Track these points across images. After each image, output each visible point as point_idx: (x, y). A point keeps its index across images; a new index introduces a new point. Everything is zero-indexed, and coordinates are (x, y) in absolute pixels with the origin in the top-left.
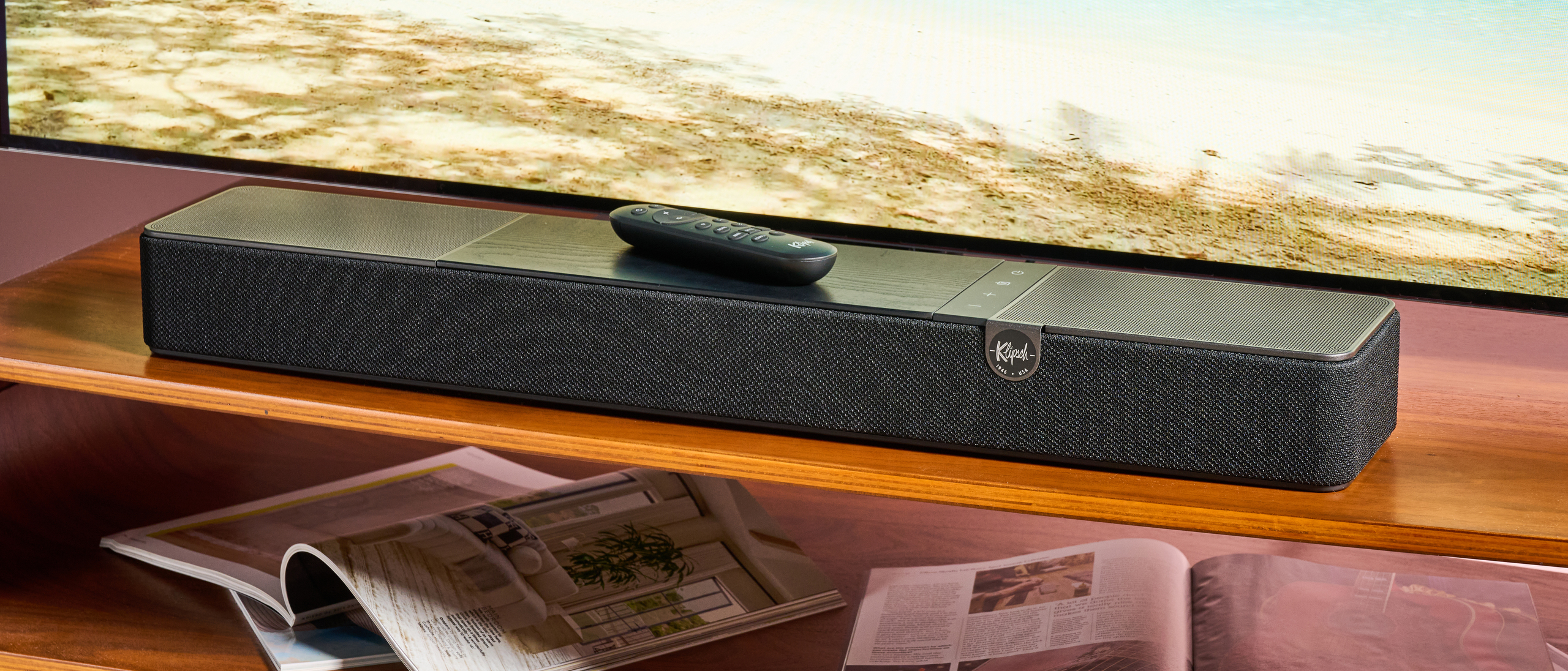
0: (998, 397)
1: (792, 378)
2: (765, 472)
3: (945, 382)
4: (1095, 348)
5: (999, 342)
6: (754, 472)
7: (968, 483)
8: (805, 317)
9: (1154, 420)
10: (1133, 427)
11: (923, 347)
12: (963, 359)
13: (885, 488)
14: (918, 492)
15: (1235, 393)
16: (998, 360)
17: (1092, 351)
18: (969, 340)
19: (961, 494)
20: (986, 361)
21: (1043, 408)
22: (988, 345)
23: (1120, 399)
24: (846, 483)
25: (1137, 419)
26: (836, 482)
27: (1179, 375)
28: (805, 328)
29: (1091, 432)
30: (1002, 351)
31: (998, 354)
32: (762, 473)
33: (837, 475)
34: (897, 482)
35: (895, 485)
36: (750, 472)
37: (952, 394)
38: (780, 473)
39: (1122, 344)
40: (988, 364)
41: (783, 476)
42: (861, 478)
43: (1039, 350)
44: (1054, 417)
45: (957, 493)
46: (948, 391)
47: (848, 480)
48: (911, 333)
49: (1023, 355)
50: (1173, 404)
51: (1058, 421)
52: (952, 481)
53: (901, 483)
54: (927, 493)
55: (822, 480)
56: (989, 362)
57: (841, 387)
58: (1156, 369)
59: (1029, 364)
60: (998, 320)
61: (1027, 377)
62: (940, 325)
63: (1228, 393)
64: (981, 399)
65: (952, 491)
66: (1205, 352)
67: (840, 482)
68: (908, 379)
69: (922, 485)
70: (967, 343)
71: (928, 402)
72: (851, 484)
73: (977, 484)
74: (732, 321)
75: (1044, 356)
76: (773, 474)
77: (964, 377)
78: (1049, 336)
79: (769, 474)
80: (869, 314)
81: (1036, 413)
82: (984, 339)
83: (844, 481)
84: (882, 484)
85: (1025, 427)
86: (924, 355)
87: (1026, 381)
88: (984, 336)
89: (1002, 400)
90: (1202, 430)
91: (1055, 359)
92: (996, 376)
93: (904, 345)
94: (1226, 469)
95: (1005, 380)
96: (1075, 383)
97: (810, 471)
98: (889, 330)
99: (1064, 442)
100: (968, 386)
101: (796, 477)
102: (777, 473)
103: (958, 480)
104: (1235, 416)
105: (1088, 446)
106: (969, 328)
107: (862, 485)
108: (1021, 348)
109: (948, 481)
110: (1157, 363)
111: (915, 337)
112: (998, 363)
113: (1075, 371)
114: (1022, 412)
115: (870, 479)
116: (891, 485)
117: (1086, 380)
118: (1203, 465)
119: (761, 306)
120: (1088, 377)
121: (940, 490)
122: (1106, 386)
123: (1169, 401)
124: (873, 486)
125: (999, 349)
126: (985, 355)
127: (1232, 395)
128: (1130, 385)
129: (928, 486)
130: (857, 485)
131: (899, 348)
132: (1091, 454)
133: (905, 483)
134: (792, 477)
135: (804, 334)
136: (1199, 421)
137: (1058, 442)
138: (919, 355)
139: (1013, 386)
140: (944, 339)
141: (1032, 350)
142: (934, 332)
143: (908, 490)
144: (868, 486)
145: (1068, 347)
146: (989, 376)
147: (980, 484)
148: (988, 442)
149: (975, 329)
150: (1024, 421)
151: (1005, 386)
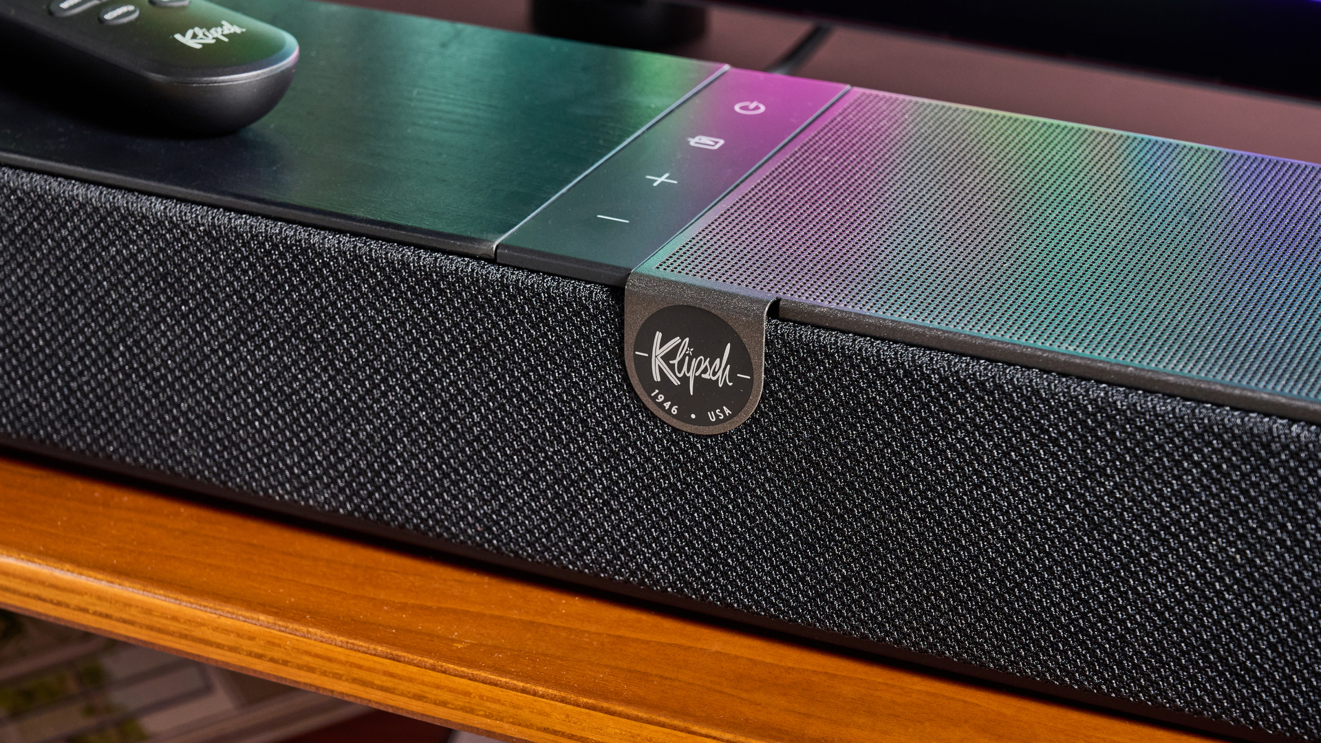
0: (657, 468)
1: (172, 371)
2: (91, 608)
3: (526, 419)
4: (908, 374)
5: (659, 335)
6: (67, 606)
7: (563, 700)
8: (193, 230)
9: (1057, 570)
10: (1000, 583)
11: (472, 328)
12: (570, 366)
13: (364, 683)
14: (444, 704)
15: (1283, 527)
16: (657, 378)
17: (899, 380)
18: (583, 322)
19: (546, 725)
20: (626, 378)
21: (769, 507)
22: (630, 337)
23: (968, 508)
24: (272, 660)
25: (1011, 564)
26: (250, 654)
27: (1130, 465)
28: (194, 256)
29: (892, 579)
30: (667, 357)
31: (657, 363)
32: (85, 611)
33: (252, 638)
34: (392, 675)
35: (389, 682)
36: (59, 604)
37: (542, 450)
38: (125, 616)
39: (979, 367)
40: (630, 385)
41: (132, 623)
42: (308, 653)
43: (760, 364)
44: (796, 533)
45: (537, 720)
46: (534, 441)
47: (277, 654)
48: (441, 292)
49: (719, 371)
50: (1109, 536)
51: (805, 542)
52: (524, 691)
53: (401, 678)
54: (463, 709)
55: (219, 646)
56: (635, 381)
57: (281, 403)
58: (1070, 442)
59: (735, 395)
60: (661, 273)
61: (729, 427)
62: (513, 276)
63: (1262, 525)
64: (615, 469)
65: (525, 714)
66: (1205, 410)
67: (260, 656)
68: (437, 402)
69: (451, 690)
70: (578, 329)
71: (485, 461)
72: (285, 663)
73: (586, 706)
74: (30, 225)
75: (775, 379)
76: (107, 616)
77: (574, 412)
78: (785, 328)
79: (100, 615)
80: (343, 232)
81: (752, 519)
82: (622, 323)
83: (269, 654)
84: (357, 673)
85: (722, 547)
86: (474, 348)
87: (727, 436)
88: (621, 315)
89: (665, 477)
90: (1186, 611)
91: (800, 390)
92: (652, 417)
93: (425, 319)
94: (1244, 714)
95: (675, 430)
96: (851, 455)
97: (189, 621)
98: (389, 278)
99: (822, 596)
100: (583, 435)
101: (160, 631)
102: (117, 614)
103: (540, 689)
104: (1279, 587)
105: (883, 614)
106: (583, 289)
107: (311, 670)
108: (715, 354)
109: (515, 689)
110: (1073, 429)
111: (450, 301)
112: (657, 385)
113: (853, 427)
114: (716, 513)
115: (330, 660)
116: (379, 680)
117: (880, 452)
118: (1180, 696)
119: (94, 192)
120: (888, 445)
121: (497, 706)
122: (932, 473)
123: (1098, 527)
124: (338, 677)
125: (658, 351)
126: (622, 363)
127: (1272, 533)
128: (997, 476)
129: (467, 694)
130: (300, 667)
131: (415, 325)
132: (888, 633)
133: (411, 680)
134: (151, 628)
135: (193, 269)
136: (1180, 588)
137: (806, 595)
138: (462, 348)
139: (693, 446)
140: (522, 312)
141: (740, 362)
142: (497, 294)
143: (420, 698)
144: (324, 673)
145: (836, 364)
146: (633, 414)
147: (594, 708)
148: (633, 573)
149: (600, 294)
150: (721, 533)
151: (675, 443)
